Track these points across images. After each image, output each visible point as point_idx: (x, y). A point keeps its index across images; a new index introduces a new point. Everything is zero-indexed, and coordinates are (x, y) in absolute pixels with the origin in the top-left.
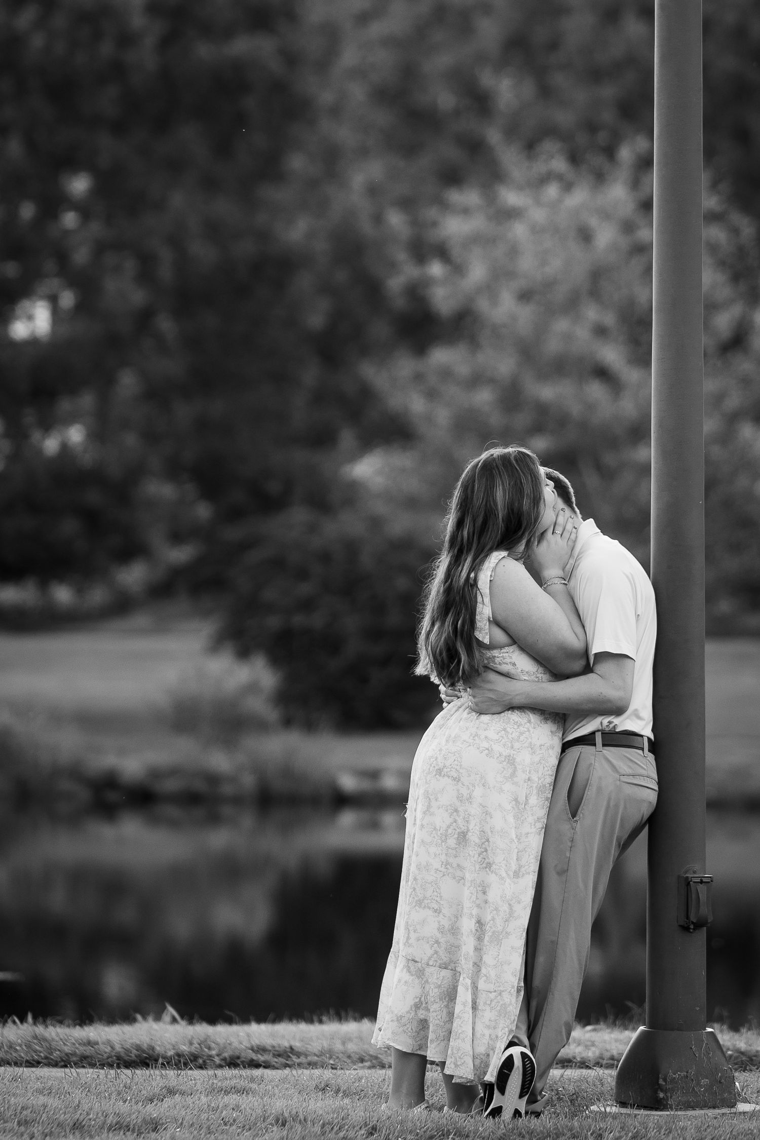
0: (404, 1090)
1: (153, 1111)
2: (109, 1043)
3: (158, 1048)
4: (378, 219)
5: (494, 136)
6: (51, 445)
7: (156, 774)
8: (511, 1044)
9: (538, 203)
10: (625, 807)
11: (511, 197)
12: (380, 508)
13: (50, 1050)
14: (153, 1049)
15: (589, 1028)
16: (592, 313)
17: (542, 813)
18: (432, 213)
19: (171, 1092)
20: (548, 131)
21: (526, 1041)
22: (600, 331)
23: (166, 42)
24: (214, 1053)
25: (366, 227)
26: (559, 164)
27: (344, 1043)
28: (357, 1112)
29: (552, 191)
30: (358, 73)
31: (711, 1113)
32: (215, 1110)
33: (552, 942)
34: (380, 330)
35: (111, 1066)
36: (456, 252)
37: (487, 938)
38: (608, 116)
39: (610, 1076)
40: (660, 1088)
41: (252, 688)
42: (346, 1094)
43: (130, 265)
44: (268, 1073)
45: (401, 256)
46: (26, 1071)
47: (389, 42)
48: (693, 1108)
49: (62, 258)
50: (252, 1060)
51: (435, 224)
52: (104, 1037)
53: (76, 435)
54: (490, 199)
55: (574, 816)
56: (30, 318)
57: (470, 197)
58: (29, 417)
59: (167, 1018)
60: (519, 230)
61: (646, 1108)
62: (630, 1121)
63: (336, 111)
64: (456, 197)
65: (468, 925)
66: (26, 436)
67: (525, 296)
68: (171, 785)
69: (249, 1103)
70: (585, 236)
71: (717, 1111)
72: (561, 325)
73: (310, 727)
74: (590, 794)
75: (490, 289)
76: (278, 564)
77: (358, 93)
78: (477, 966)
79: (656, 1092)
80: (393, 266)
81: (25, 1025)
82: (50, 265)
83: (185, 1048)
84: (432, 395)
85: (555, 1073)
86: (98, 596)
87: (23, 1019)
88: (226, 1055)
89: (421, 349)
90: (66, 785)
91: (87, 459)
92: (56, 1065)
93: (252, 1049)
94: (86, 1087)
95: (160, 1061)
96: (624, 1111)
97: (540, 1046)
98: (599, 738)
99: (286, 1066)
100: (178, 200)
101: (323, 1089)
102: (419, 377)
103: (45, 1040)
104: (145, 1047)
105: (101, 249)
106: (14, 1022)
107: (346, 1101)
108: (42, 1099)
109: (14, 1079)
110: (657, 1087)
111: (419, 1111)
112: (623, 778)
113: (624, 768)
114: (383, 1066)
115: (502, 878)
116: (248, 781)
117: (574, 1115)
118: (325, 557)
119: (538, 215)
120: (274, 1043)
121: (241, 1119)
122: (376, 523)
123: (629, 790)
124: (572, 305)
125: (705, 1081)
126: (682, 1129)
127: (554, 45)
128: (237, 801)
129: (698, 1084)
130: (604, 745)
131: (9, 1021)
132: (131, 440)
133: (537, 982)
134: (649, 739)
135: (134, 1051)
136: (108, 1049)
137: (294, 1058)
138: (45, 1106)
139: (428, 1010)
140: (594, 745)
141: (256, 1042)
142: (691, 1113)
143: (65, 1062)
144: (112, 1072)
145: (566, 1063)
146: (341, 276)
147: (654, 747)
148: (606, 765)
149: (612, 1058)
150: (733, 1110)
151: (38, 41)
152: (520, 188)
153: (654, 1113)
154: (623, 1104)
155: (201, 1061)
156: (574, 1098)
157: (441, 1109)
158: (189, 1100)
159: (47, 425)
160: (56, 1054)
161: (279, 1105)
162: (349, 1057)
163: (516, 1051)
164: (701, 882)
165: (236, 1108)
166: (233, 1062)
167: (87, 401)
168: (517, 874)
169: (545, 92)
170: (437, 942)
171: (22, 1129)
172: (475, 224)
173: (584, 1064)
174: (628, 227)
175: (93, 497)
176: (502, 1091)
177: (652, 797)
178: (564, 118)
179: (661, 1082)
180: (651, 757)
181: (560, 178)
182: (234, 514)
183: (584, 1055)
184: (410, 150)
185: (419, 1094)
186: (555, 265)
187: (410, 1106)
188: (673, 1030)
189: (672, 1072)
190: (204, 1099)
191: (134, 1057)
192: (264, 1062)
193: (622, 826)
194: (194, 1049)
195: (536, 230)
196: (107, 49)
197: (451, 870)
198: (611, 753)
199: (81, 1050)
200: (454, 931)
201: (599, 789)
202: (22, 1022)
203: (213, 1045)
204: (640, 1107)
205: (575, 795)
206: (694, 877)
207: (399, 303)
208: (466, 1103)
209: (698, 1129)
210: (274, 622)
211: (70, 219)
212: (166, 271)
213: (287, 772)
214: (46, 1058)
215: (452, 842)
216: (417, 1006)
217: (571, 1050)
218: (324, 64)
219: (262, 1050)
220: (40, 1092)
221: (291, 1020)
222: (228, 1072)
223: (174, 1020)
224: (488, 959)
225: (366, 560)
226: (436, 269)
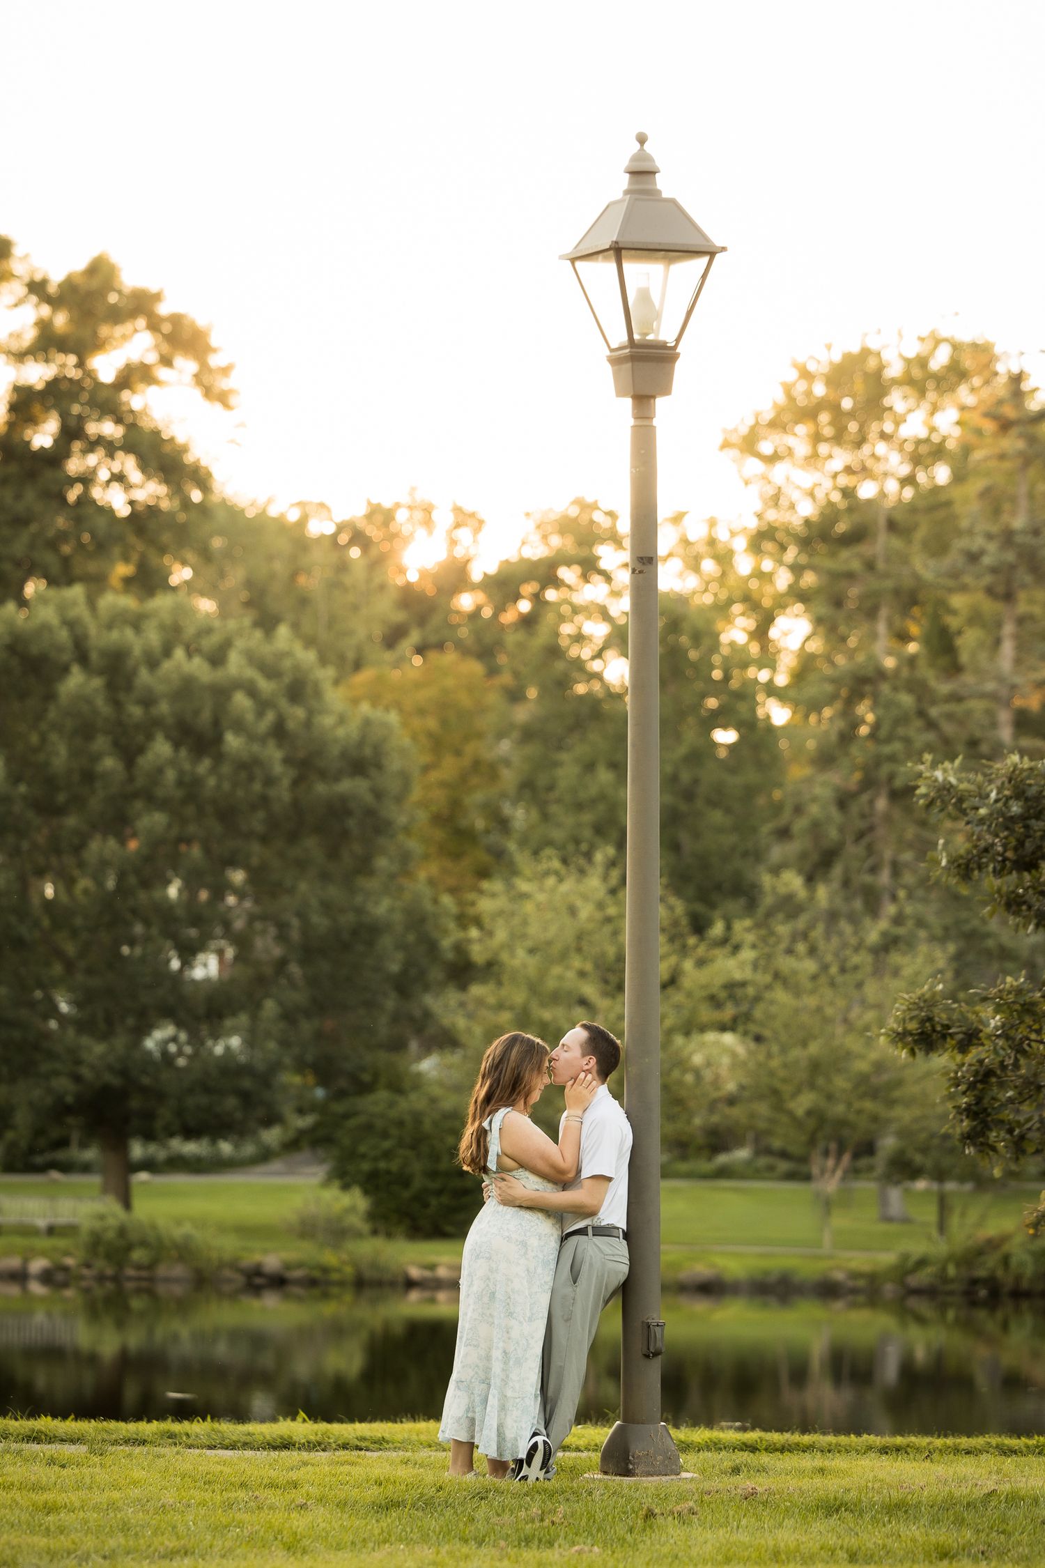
0: (459, 1464)
1: (294, 1475)
2: (262, 1433)
3: (294, 1437)
4: (435, 901)
5: (512, 846)
6: (219, 1050)
7: (288, 1266)
8: (535, 1434)
9: (541, 890)
10: (608, 1277)
11: (523, 886)
12: (436, 1091)
13: (223, 1438)
14: (291, 1438)
15: (580, 1426)
16: (577, 963)
17: (549, 1278)
18: (471, 896)
19: (305, 1464)
20: (549, 843)
21: (544, 1432)
22: (582, 974)
23: (296, 783)
24: (332, 1441)
25: (428, 906)
26: (556, 864)
27: (418, 1435)
28: (429, 1477)
29: (551, 881)
30: (423, 804)
31: (664, 1478)
32: (334, 1475)
33: (561, 1367)
34: (436, 974)
35: (264, 1449)
36: (487, 921)
37: (511, 1363)
38: (587, 833)
39: (596, 1457)
40: (630, 1462)
41: (352, 1209)
42: (421, 1466)
43: (272, 931)
44: (368, 1454)
45: (452, 925)
46: (209, 1452)
47: (443, 784)
48: (652, 1476)
49: (227, 925)
50: (357, 1446)
51: (473, 904)
52: (259, 1431)
53: (235, 1042)
54: (510, 886)
55: (575, 1283)
56: (205, 965)
57: (496, 885)
58: (204, 1030)
59: (299, 1419)
60: (529, 907)
61: (620, 1475)
62: (610, 1483)
63: (407, 830)
64: (485, 885)
65: (497, 1354)
66: (202, 1043)
67: (532, 951)
68: (297, 1274)
69: (357, 1471)
70: (573, 911)
71: (668, 1477)
72: (556, 970)
73: (389, 1235)
74: (585, 1268)
75: (509, 947)
76: (368, 1128)
77: (422, 816)
78: (505, 1381)
79: (627, 1464)
80: (446, 932)
81: (206, 1423)
82: (218, 930)
83: (312, 1438)
84: (470, 1016)
85: (560, 1454)
86: (249, 1149)
87: (204, 1419)
88: (340, 1442)
89: (463, 987)
90: (227, 1273)
91: (242, 1059)
92: (227, 1449)
93: (357, 1438)
94: (248, 1461)
95: (297, 1446)
96: (606, 1477)
97: (552, 1435)
98: (590, 1231)
99: (381, 1450)
100: (303, 887)
101: (406, 1462)
102: (462, 1005)
103: (220, 1432)
104: (286, 1437)
105: (252, 918)
106: (198, 1421)
107: (421, 1470)
108: (219, 1468)
109: (200, 1455)
110: (627, 1461)
111: (470, 1477)
112: (607, 1257)
113: (607, 1250)
114: (444, 1450)
115: (520, 1322)
116: (349, 1270)
117: (572, 1480)
118: (400, 1124)
119: (541, 897)
120: (372, 1435)
121: (352, 1481)
122: (433, 1100)
123: (611, 1265)
124: (563, 956)
125: (660, 1458)
126: (645, 1488)
127: (551, 788)
128: (341, 1284)
129: (655, 1459)
130: (593, 1235)
131: (195, 1420)
132: (272, 1045)
133: (550, 1393)
134: (623, 1231)
135: (279, 1440)
136: (261, 1438)
137: (385, 1444)
138: (221, 1472)
139: (474, 1412)
140: (587, 1235)
141: (359, 1434)
142: (650, 1478)
143: (232, 1446)
144: (266, 1453)
145: (565, 1448)
146: (411, 938)
147: (626, 1236)
148: (596, 1249)
149: (596, 1445)
150: (679, 1477)
151: (212, 782)
152: (529, 880)
153: (626, 1478)
154: (606, 1473)
155: (323, 1446)
156: (573, 1469)
157: (484, 1475)
158: (317, 1469)
159: (216, 1037)
160: (227, 1441)
161: (377, 1472)
162: (421, 1444)
163: (539, 1439)
164: (658, 1325)
165: (349, 1474)
166: (345, 1446)
167: (243, 1019)
168: (530, 1320)
169: (545, 817)
170: (477, 1366)
171: (207, 1486)
172: (501, 903)
173: (578, 1449)
174: (600, 906)
175: (247, 1083)
176: (529, 1465)
177: (626, 1269)
178: (558, 835)
179: (631, 1458)
180: (625, 1242)
181: (557, 873)
182: (340, 1095)
183: (578, 1443)
184: (456, 856)
185: (470, 1465)
186: (552, 931)
187: (464, 1474)
188: (638, 1423)
189: (637, 1450)
190: (327, 1469)
191: (279, 1444)
192: (366, 1447)
193: (606, 1288)
194: (319, 1438)
195: (539, 906)
196: (257, 787)
197: (486, 1318)
198: (598, 1240)
199: (244, 1439)
200: (488, 1358)
201: (591, 1265)
202: (203, 1421)
203: (331, 1436)
204: (616, 1475)
205: (576, 1268)
206: (653, 1322)
207: (450, 956)
208: (500, 1472)
209: (656, 1489)
210: (366, 1166)
211: (231, 900)
212: (295, 935)
213: (374, 1265)
214: (220, 1444)
215: (486, 1299)
216: (467, 1411)
217: (569, 1440)
218: (400, 799)
219: (363, 1439)
220: (218, 1463)
221: (382, 1421)
222: (341, 1453)
223: (304, 1420)
224: (513, 1376)
225: (427, 1126)
226: (474, 933)
